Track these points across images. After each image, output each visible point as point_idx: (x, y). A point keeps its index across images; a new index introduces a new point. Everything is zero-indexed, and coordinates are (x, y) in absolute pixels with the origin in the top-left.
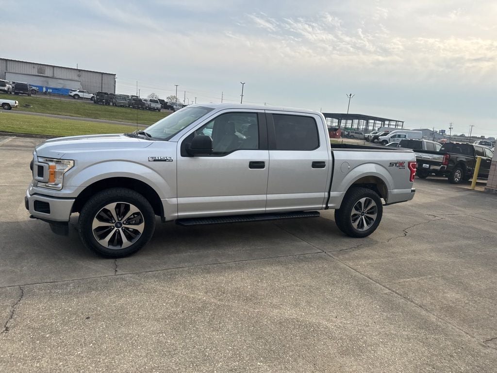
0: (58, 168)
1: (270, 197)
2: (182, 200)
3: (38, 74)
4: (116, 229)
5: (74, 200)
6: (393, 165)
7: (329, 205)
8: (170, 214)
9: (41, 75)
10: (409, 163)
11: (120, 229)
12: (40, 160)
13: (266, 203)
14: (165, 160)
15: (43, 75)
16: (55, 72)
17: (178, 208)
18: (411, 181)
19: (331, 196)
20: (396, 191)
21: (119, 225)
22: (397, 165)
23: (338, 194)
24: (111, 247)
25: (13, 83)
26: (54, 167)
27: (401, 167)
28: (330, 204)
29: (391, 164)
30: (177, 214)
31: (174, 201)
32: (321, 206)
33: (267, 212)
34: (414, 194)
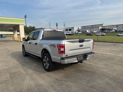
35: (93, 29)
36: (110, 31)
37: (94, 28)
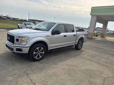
0: (23, 39)
4: (38, 54)
5: (29, 48)
8: (49, 49)
12: (17, 37)
14: (49, 36)
20: (85, 40)
23: (77, 41)
24: (37, 58)
26: (22, 39)
27: (86, 35)
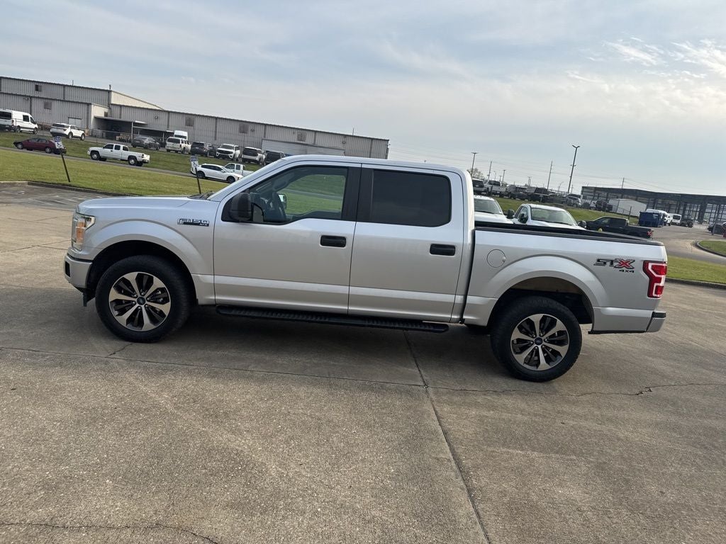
1: (355, 290)
2: (221, 279)
3: (299, 142)
4: (137, 305)
5: (90, 263)
6: (605, 263)
7: (464, 317)
8: (207, 296)
9: (301, 142)
10: (646, 263)
11: (143, 306)
13: (349, 299)
14: (198, 224)
15: (303, 142)
16: (317, 139)
17: (215, 289)
18: (650, 295)
19: (468, 302)
20: (612, 310)
21: (141, 301)
22: (615, 264)
23: (482, 301)
24: (130, 327)
25: (267, 151)
26: (82, 225)
27: (624, 268)
28: (467, 315)
29: (601, 262)
30: (213, 298)
31: (210, 278)
32: (450, 316)
33: (350, 313)
34: (662, 322)
35: (47, 106)
36: (169, 144)
37: (55, 105)
